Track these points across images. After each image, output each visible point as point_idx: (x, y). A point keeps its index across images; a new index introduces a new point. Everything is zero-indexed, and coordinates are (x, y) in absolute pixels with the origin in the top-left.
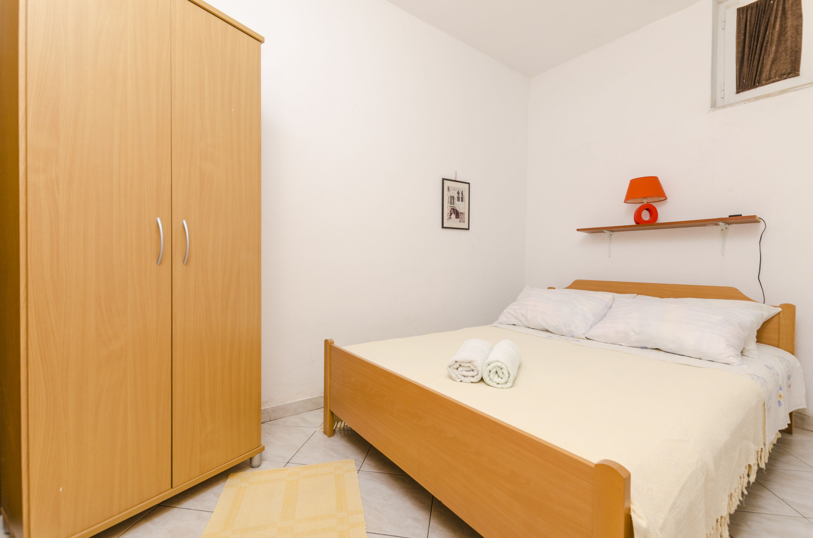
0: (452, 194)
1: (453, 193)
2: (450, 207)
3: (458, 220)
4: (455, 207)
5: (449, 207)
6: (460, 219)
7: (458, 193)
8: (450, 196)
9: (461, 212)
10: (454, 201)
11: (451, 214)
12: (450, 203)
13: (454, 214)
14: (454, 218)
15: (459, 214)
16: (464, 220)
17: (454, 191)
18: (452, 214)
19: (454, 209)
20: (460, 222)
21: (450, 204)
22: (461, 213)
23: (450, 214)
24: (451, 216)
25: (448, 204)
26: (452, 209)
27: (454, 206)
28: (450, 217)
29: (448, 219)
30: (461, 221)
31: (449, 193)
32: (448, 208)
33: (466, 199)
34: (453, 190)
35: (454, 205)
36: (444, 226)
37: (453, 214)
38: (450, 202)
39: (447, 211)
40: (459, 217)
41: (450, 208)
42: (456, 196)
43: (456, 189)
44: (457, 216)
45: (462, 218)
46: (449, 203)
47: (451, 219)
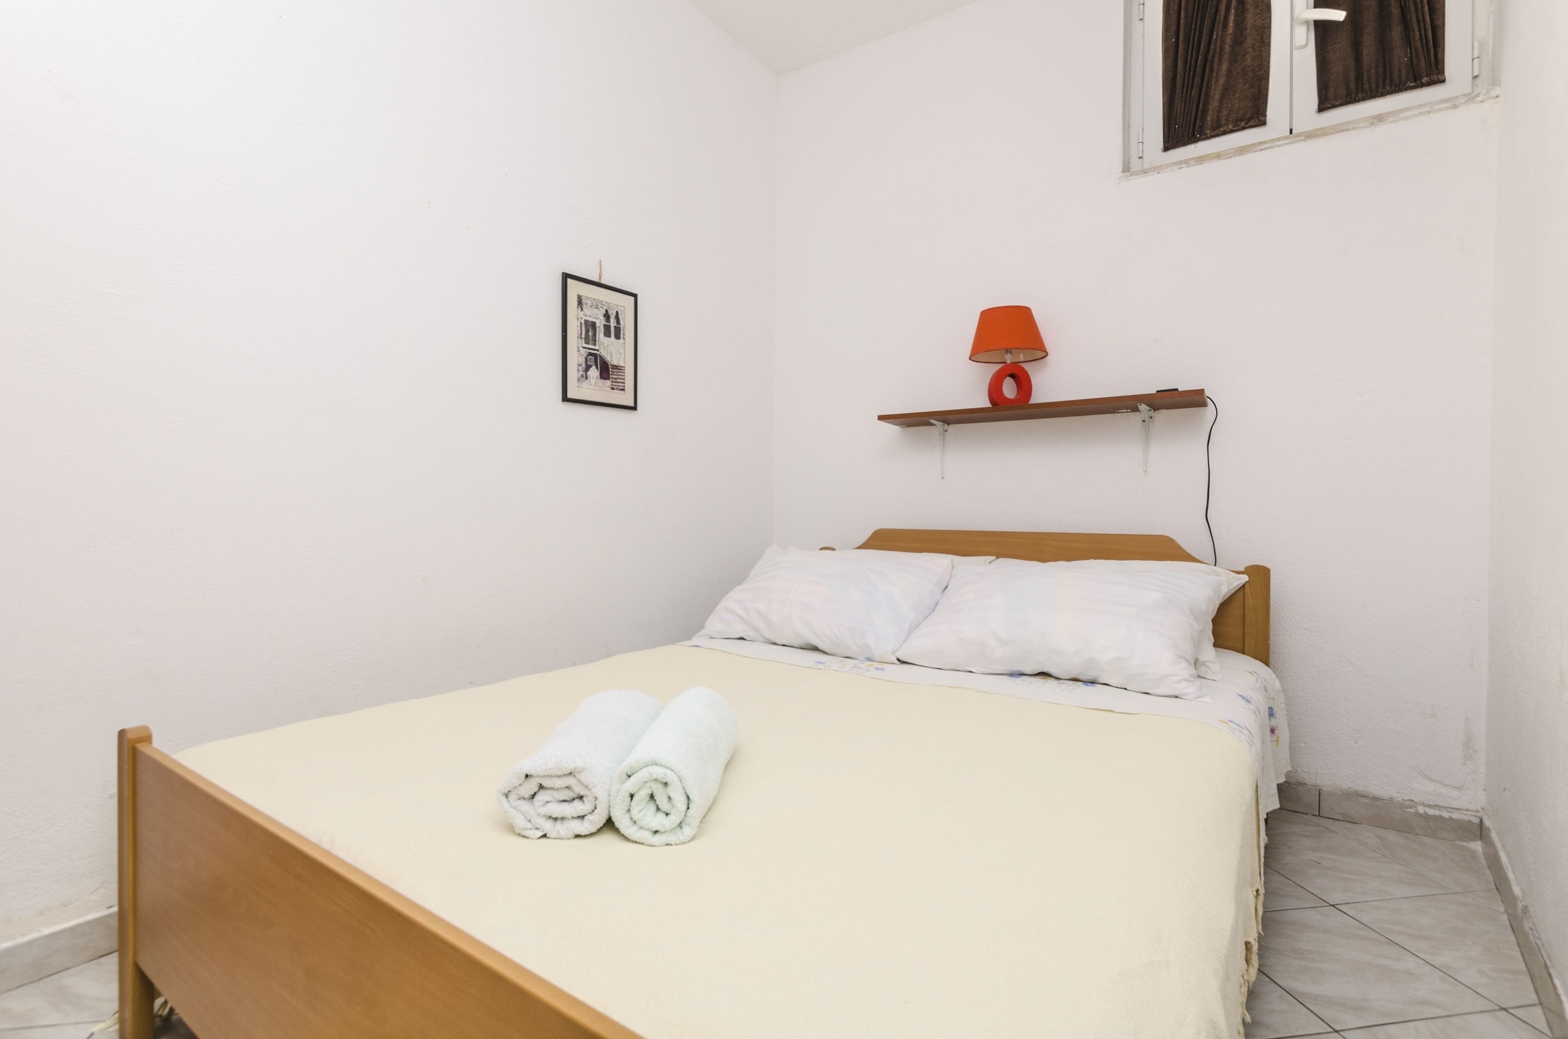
0: (590, 316)
1: (593, 316)
2: (584, 348)
3: (608, 383)
4: (598, 350)
5: (581, 349)
6: (612, 382)
7: (607, 316)
8: (583, 322)
9: (615, 363)
10: (595, 335)
11: (588, 368)
12: (585, 338)
13: (597, 368)
14: (597, 378)
15: (611, 370)
16: (623, 385)
17: (595, 310)
18: (591, 366)
19: (595, 356)
20: (613, 389)
21: (583, 340)
22: (616, 367)
23: (584, 366)
24: (588, 373)
25: (580, 340)
26: (590, 354)
27: (597, 347)
28: (584, 373)
29: (579, 380)
30: (615, 387)
31: (581, 314)
32: (578, 351)
33: (626, 333)
34: (591, 306)
35: (595, 345)
36: (570, 396)
37: (594, 367)
38: (583, 336)
39: (576, 358)
40: (611, 376)
41: (584, 352)
42: (600, 323)
43: (600, 305)
44: (604, 374)
45: (618, 380)
46: (581, 338)
47: (587, 379)
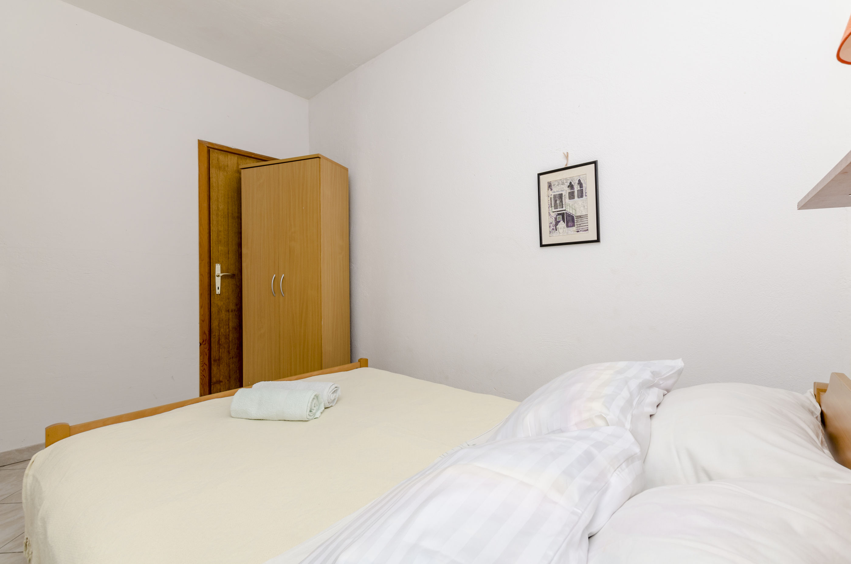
0: (557, 192)
1: (560, 190)
2: (553, 212)
3: (574, 228)
4: (565, 210)
5: (552, 214)
6: (577, 227)
7: (571, 186)
8: (552, 197)
9: (578, 214)
10: (562, 201)
11: (557, 223)
12: (555, 206)
13: (564, 221)
14: (564, 228)
15: (575, 220)
16: (587, 227)
17: (561, 186)
18: (560, 221)
19: (563, 215)
20: (578, 232)
21: (553, 208)
22: (580, 217)
23: (554, 223)
24: (557, 227)
25: (550, 208)
26: (559, 214)
27: (564, 209)
28: (554, 227)
29: (550, 232)
30: (579, 230)
31: (551, 192)
32: (550, 215)
33: (588, 191)
34: (558, 185)
35: (563, 208)
36: (543, 243)
37: (562, 222)
38: (553, 205)
39: (547, 221)
40: (576, 224)
41: (554, 215)
42: (566, 191)
43: (565, 181)
44: (570, 224)
45: (581, 225)
46: (551, 207)
47: (556, 230)
